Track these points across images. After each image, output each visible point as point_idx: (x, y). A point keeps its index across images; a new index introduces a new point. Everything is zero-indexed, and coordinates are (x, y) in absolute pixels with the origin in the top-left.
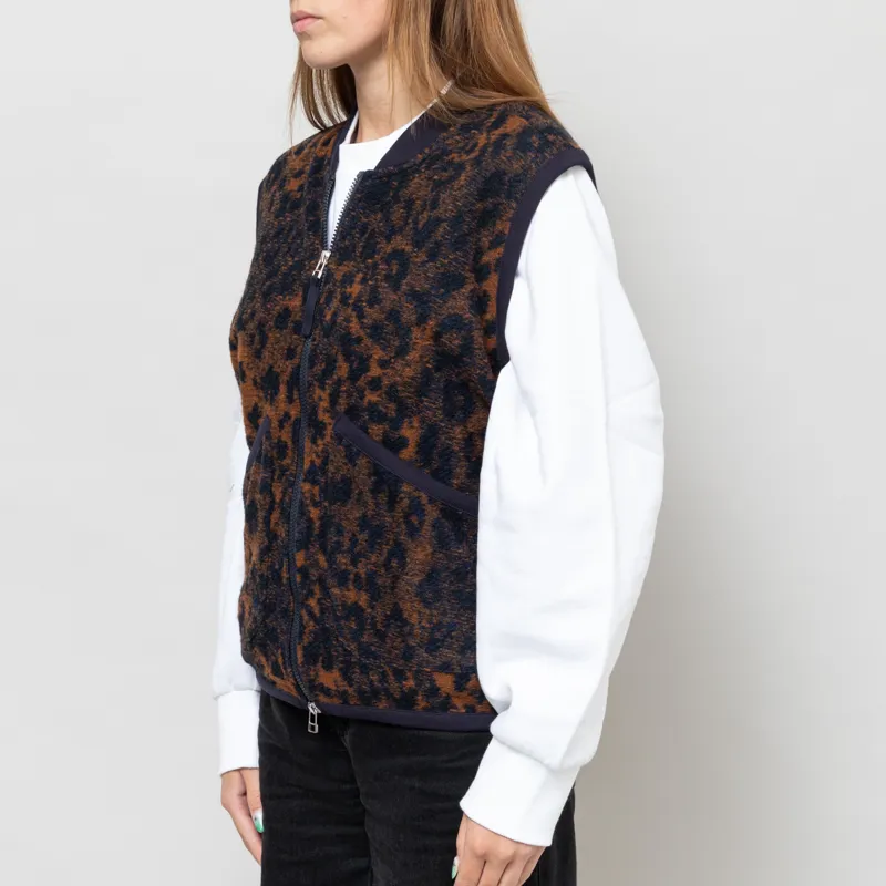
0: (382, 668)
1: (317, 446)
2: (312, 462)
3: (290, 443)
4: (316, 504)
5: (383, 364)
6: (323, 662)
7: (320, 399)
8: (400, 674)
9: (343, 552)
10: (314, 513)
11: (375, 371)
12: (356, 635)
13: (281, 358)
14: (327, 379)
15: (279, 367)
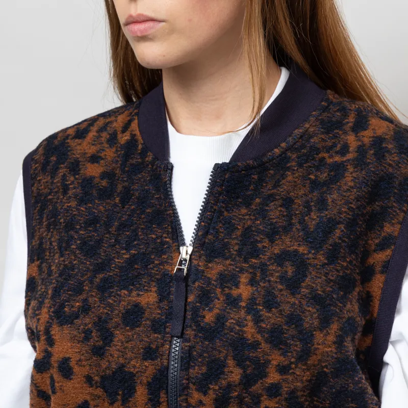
5: (283, 370)
11: (273, 377)
13: (136, 358)
14: (211, 383)
15: (134, 367)
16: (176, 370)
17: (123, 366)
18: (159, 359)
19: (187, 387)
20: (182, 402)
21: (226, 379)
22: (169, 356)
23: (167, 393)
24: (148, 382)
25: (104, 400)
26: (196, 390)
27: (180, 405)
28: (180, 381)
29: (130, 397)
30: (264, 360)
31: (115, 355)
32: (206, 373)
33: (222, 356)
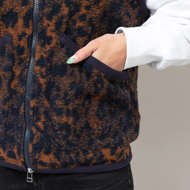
0: (77, 150)
1: (46, 48)
2: (42, 56)
3: (26, 47)
4: (43, 77)
5: (88, 8)
6: (45, 151)
7: (49, 25)
8: (85, 152)
9: (60, 99)
10: (42, 81)
12: (65, 137)
13: (18, 5)
14: (54, 16)
15: (17, 9)
16: (37, 10)
17: (12, 10)
18: (29, 5)
19: (42, 18)
20: (39, 25)
21: (61, 13)
22: (34, 3)
23: (33, 21)
24: (24, 16)
25: (3, 26)
26: (47, 19)
27: (39, 26)
28: (39, 15)
29: (15, 24)
30: (79, 3)
31: (8, 5)
32: (51, 11)
33: (60, 3)
